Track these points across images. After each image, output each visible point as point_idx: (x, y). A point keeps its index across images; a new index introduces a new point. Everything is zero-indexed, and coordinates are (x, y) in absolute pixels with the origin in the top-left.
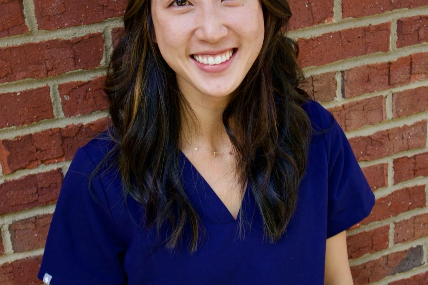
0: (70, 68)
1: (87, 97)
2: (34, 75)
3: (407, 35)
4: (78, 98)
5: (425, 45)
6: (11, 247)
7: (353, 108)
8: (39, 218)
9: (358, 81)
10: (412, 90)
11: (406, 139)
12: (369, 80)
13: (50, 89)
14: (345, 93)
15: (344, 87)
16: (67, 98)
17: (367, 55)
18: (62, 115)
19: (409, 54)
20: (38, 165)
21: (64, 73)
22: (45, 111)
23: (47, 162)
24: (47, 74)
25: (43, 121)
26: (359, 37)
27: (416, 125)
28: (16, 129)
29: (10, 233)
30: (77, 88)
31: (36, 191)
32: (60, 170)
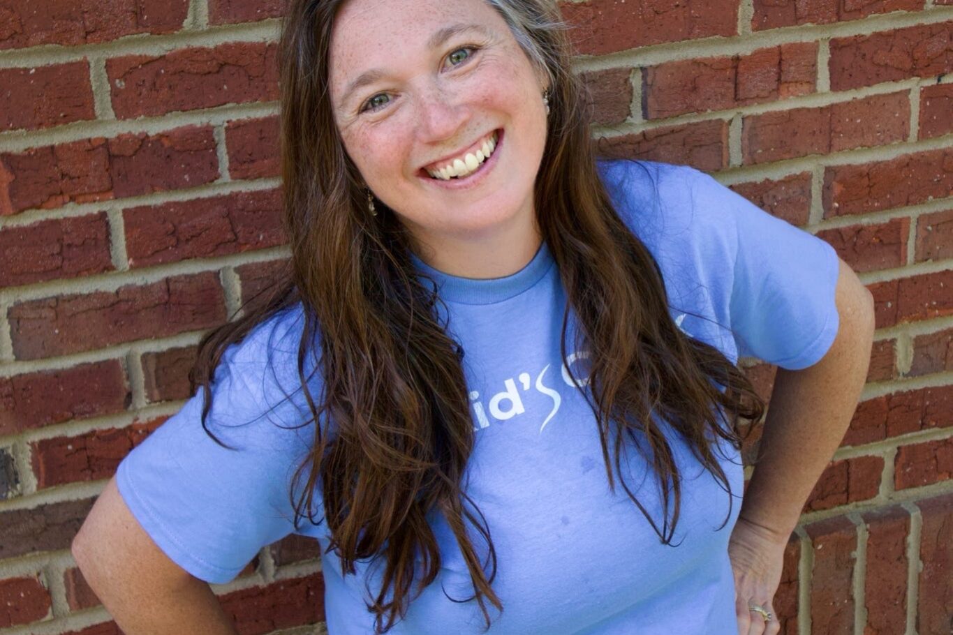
0: (128, 29)
1: (158, 85)
2: (62, 38)
3: (774, 6)
4: (140, 85)
5: (809, 29)
6: (11, 350)
7: (665, 139)
8: (64, 301)
9: (673, 88)
10: (781, 112)
11: (769, 206)
12: (695, 89)
13: (89, 67)
14: (649, 109)
15: (646, 98)
16: (120, 84)
17: (693, 40)
18: (111, 114)
19: (777, 44)
20: (64, 203)
21: (117, 38)
22: (80, 106)
23: (81, 199)
24: (86, 38)
25: (76, 123)
26: (677, 6)
27: (790, 181)
28: (27, 135)
29: (10, 323)
30: (140, 67)
31: (58, 251)
32: (103, 215)
